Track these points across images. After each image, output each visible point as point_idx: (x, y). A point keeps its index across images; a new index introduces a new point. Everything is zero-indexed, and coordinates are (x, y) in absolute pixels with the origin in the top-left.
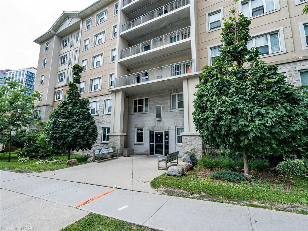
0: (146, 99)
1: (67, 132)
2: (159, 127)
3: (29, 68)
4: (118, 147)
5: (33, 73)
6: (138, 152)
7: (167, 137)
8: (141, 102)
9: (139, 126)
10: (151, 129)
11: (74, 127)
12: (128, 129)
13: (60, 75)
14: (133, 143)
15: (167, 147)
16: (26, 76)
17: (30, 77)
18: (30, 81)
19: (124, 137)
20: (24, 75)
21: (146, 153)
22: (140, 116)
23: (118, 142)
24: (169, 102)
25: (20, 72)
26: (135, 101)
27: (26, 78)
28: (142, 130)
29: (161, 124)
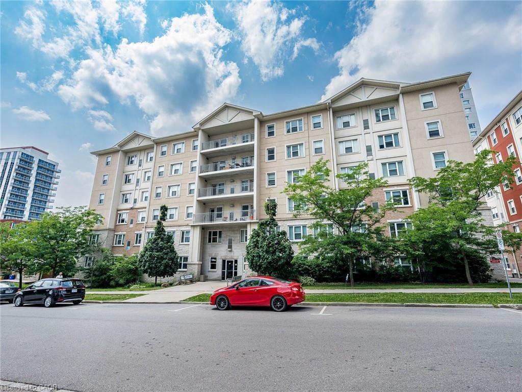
0: (219, 232)
1: (160, 262)
2: (230, 256)
3: (24, 148)
4: (196, 274)
5: (31, 156)
6: (211, 278)
7: (236, 265)
8: (215, 233)
9: (213, 256)
10: (224, 258)
11: (165, 259)
12: (203, 258)
13: (124, 195)
14: (207, 270)
15: (236, 273)
16: (19, 161)
17: (26, 162)
18: (24, 169)
19: (200, 266)
20: (16, 159)
21: (219, 279)
22: (214, 247)
23: (195, 270)
24: (239, 236)
25: (9, 153)
26: (210, 233)
27: (18, 164)
28: (215, 259)
29: (232, 254)
